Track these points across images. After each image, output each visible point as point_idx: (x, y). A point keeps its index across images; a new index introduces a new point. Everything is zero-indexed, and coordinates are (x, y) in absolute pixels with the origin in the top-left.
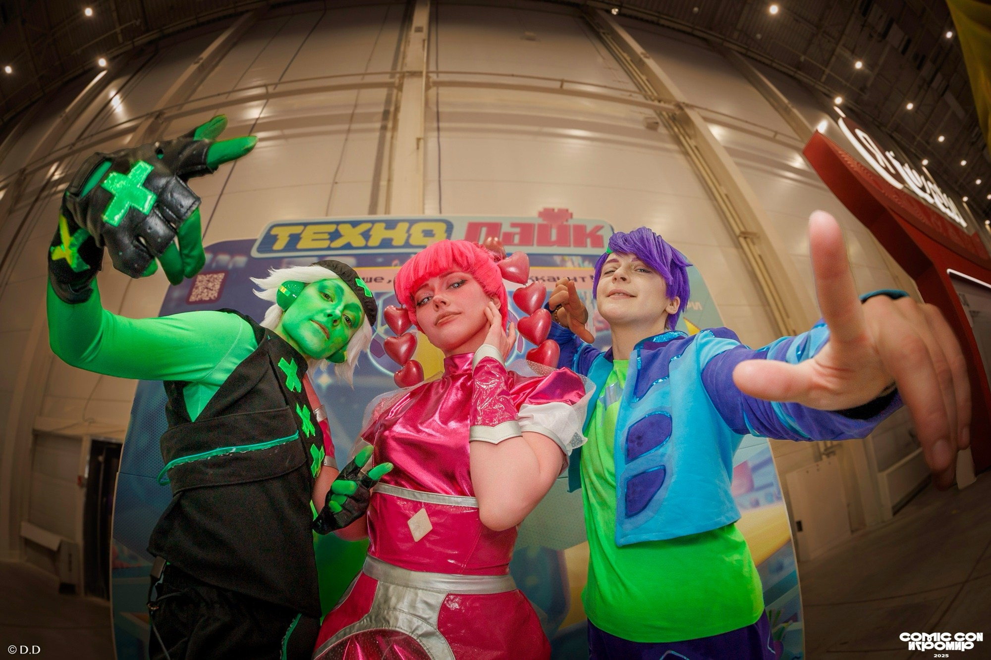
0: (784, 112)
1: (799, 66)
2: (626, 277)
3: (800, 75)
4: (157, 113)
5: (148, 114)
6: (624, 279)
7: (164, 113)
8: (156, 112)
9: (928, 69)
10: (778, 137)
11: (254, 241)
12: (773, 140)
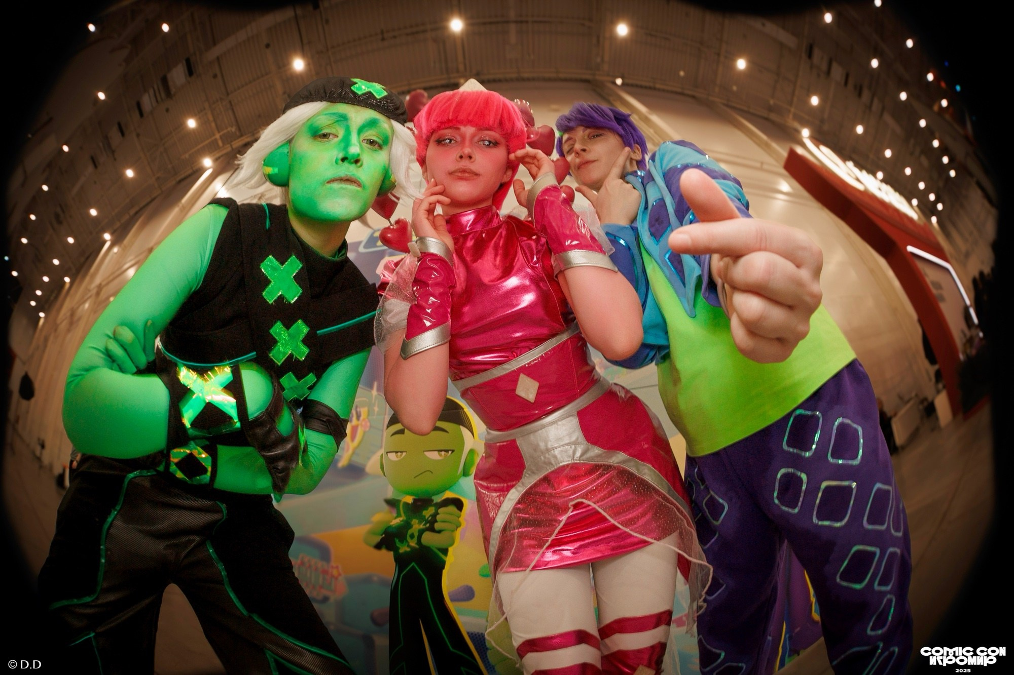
0: (766, 147)
1: (770, 109)
2: (585, 148)
3: (773, 116)
4: (260, 195)
5: (252, 197)
6: (584, 150)
7: (265, 195)
8: (258, 194)
9: (866, 94)
10: (765, 167)
11: (360, 243)
12: (761, 169)
